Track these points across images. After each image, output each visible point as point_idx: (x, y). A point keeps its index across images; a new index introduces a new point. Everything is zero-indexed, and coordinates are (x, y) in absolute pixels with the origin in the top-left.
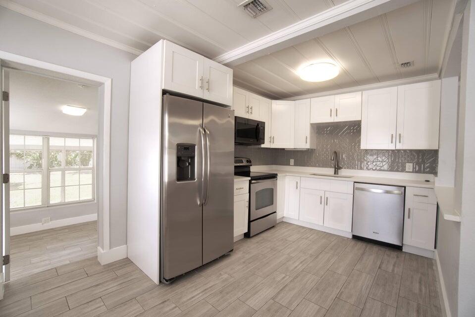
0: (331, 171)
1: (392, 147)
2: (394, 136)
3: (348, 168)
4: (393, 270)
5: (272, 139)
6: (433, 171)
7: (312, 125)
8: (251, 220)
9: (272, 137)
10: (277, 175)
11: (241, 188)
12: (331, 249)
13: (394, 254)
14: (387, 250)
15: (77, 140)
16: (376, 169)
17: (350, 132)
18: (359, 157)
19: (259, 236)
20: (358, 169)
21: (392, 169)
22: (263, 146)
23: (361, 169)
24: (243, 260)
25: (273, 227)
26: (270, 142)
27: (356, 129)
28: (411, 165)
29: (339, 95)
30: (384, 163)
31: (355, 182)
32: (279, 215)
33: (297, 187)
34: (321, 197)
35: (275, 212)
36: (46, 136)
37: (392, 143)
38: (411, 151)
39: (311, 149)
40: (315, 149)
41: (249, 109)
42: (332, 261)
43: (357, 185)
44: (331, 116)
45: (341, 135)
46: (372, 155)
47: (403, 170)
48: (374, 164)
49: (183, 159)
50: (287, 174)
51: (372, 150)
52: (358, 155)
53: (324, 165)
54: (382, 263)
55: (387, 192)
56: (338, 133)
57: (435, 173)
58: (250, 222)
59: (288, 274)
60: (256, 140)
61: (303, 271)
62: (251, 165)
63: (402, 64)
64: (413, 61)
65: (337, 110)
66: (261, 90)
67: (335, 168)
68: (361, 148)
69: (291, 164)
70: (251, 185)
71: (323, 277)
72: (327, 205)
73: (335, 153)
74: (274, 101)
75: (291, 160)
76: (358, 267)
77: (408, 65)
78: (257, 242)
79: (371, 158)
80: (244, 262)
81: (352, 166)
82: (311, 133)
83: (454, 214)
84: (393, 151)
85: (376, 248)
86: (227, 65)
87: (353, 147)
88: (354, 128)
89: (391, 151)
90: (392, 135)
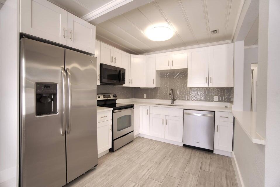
0: (169, 102)
1: (206, 86)
2: (208, 78)
3: (180, 100)
4: (209, 170)
5: (131, 81)
6: (230, 100)
7: (157, 71)
8: (114, 139)
9: (131, 80)
10: (133, 105)
11: (105, 117)
12: (170, 156)
13: (209, 156)
14: (204, 153)
16: (196, 100)
17: (181, 77)
18: (187, 92)
19: (120, 150)
20: (186, 100)
21: (206, 100)
22: (124, 85)
23: (188, 100)
24: (104, 173)
25: (132, 141)
26: (130, 83)
27: (185, 74)
28: (217, 97)
29: (174, 52)
30: (201, 96)
31: (184, 109)
32: (135, 133)
33: (147, 114)
34: (163, 120)
35: (133, 131)
37: (206, 83)
38: (217, 88)
39: (157, 88)
40: (159, 88)
41: (113, 59)
42: (170, 166)
43: (186, 111)
44: (169, 65)
45: (175, 79)
46: (194, 91)
47: (213, 101)
48: (196, 97)
49: (44, 95)
50: (141, 105)
51: (194, 88)
52: (186, 91)
53: (165, 98)
54: (202, 164)
55: (204, 115)
56: (173, 77)
57: (232, 102)
58: (113, 140)
59: (137, 182)
60: (119, 81)
61: (149, 178)
62: (117, 99)
63: (212, 31)
64: (219, 30)
65: (172, 62)
66: (123, 47)
67: (172, 100)
68: (188, 87)
69: (144, 98)
70: (114, 113)
71: (163, 182)
72: (167, 125)
73: (172, 89)
74: (132, 55)
75: (144, 95)
76: (187, 169)
77: (216, 31)
78: (118, 155)
79: (194, 93)
80: (105, 175)
81: (182, 99)
82: (157, 77)
83: (260, 139)
84: (206, 88)
85: (198, 153)
86: (91, 22)
87: (183, 86)
88: (183, 74)
89: (205, 89)
90: (206, 78)
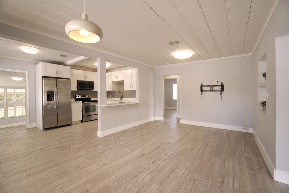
1: (130, 90)
8: (83, 116)
11: (77, 105)
15: (21, 89)
22: (93, 90)
35: (97, 114)
36: (6, 88)
37: (130, 88)
40: (116, 91)
41: (85, 77)
49: (50, 95)
60: (89, 88)
65: (118, 77)
67: (121, 98)
68: (124, 90)
70: (83, 104)
73: (120, 92)
75: (110, 95)
82: (112, 85)
90: (130, 85)
